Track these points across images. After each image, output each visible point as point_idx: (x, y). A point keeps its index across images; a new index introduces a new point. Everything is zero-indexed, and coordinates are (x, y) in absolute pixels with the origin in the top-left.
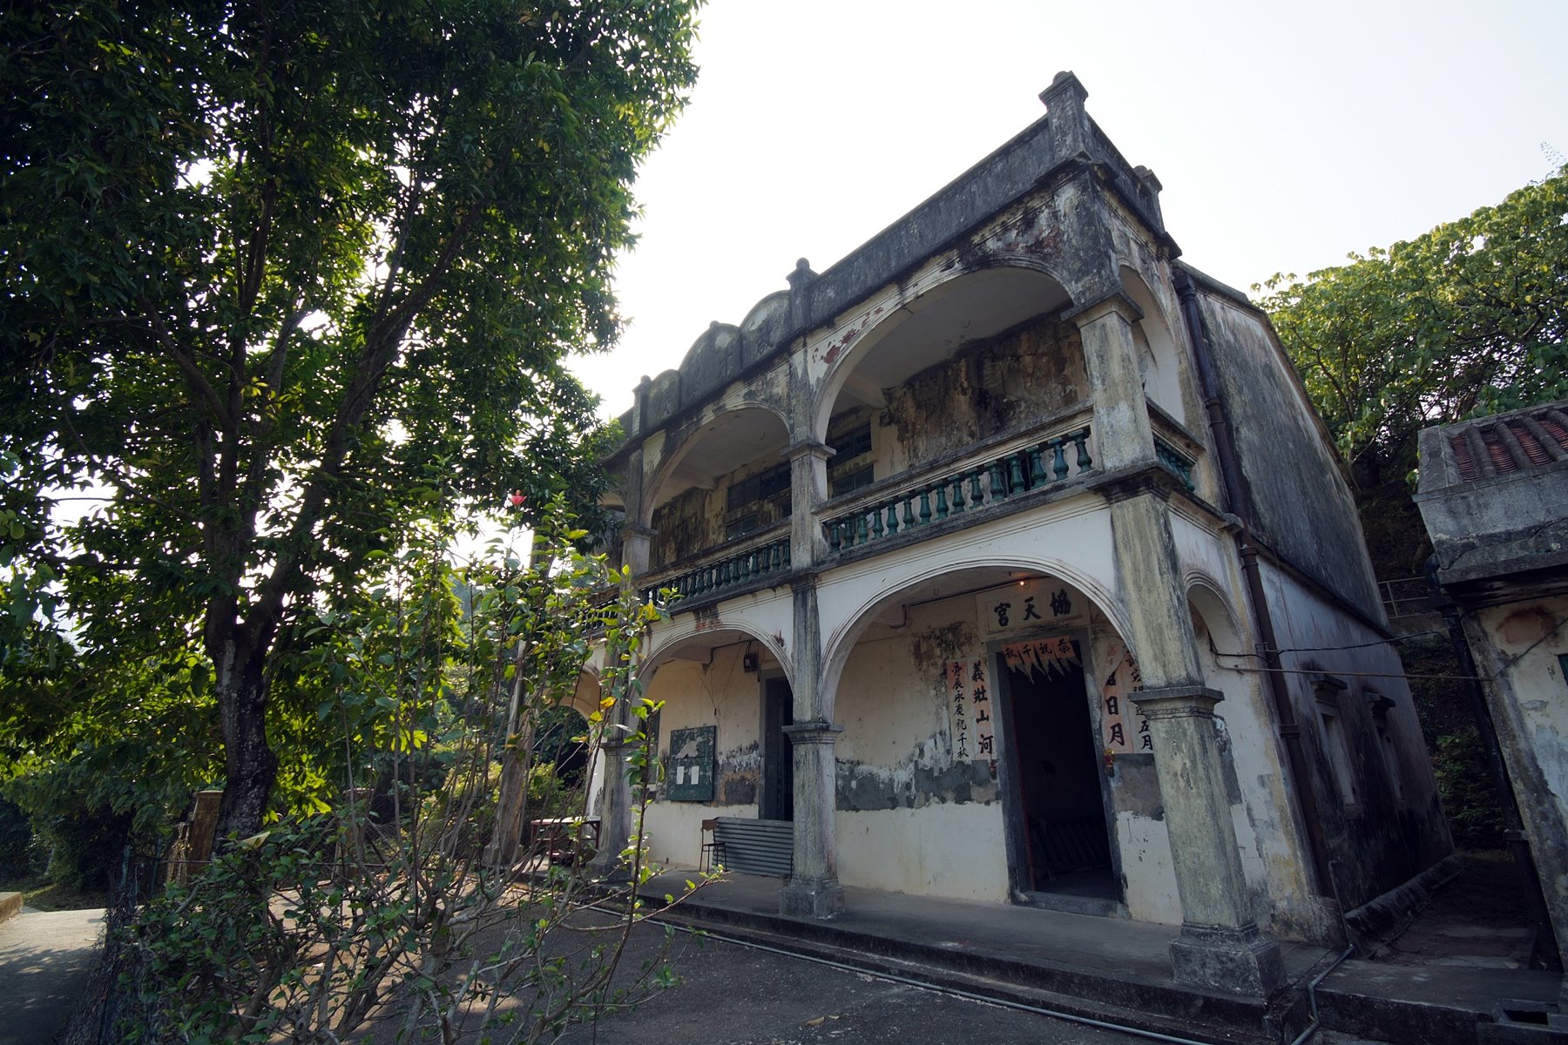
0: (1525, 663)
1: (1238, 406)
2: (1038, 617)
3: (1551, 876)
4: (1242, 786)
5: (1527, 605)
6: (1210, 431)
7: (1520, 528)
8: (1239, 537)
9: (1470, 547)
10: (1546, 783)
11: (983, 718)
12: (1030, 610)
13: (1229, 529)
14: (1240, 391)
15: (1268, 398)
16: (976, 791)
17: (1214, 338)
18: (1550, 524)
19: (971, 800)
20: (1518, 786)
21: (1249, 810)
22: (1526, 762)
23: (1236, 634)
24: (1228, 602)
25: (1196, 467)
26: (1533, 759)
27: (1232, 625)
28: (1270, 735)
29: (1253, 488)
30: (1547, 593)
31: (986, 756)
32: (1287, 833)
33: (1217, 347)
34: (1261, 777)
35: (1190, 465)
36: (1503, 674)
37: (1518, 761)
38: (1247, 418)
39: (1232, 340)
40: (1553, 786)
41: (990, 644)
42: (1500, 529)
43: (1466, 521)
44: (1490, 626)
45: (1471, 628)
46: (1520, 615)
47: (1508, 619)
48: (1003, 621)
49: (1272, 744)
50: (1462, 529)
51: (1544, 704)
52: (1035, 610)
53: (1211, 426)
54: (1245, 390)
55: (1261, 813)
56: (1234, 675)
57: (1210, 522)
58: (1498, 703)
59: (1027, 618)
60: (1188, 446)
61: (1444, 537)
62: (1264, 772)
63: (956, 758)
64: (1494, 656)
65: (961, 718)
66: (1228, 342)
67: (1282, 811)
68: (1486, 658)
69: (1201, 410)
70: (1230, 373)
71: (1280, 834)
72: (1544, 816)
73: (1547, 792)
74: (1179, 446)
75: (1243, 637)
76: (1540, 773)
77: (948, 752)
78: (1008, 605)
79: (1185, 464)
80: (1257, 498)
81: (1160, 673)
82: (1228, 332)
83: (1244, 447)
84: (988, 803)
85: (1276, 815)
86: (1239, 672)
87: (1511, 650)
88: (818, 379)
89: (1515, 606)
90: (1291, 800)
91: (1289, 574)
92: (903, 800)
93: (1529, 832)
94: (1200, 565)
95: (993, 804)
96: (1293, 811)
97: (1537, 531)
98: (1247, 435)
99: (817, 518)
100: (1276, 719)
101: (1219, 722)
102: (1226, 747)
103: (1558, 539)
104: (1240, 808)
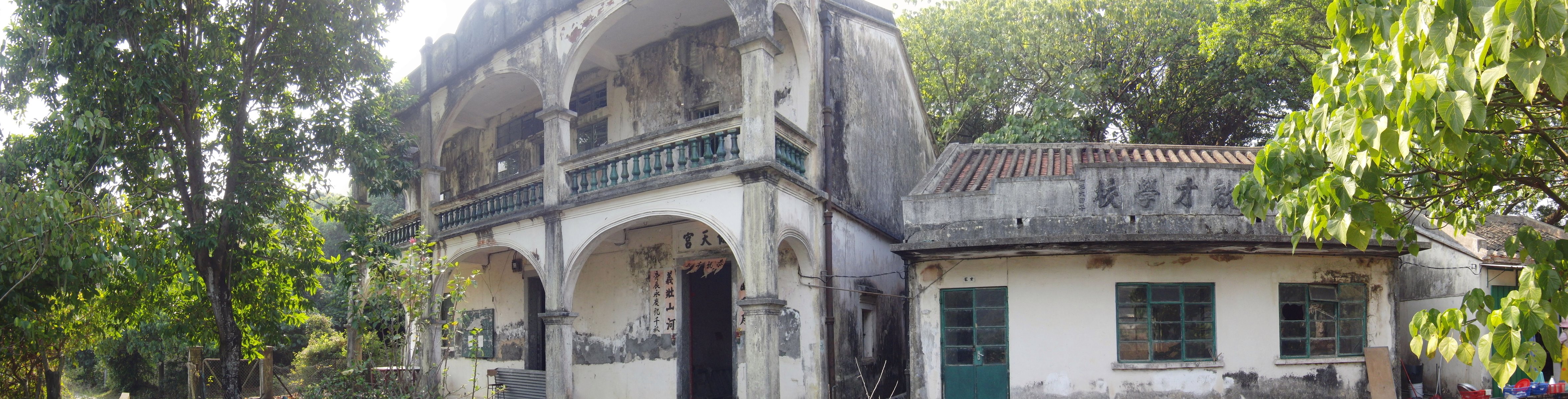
0: (927, 292)
1: (851, 109)
2: (709, 244)
3: (915, 390)
4: (802, 349)
5: (934, 263)
6: (822, 130)
7: (938, 223)
8: (825, 204)
9: (918, 230)
10: (921, 348)
11: (671, 308)
12: (705, 239)
13: (820, 199)
14: (859, 96)
15: (884, 98)
16: (662, 353)
17: (846, 55)
18: (950, 223)
19: (659, 357)
20: (912, 350)
21: (803, 361)
22: (917, 339)
23: (811, 265)
24: (809, 246)
25: (809, 156)
26: (920, 337)
27: (810, 260)
28: (818, 323)
29: (850, 168)
30: (942, 258)
31: (670, 332)
32: (817, 373)
33: (847, 63)
34: (811, 345)
35: (806, 155)
36: (918, 296)
37: (914, 338)
38: (859, 116)
39: (864, 53)
40: (924, 350)
41: (679, 260)
42: (931, 223)
43: (919, 216)
44: (918, 271)
45: (912, 272)
46: (931, 267)
47: (926, 269)
48: (688, 245)
49: (818, 328)
50: (917, 220)
51: (930, 312)
52: (708, 239)
53: (824, 126)
54: (864, 94)
55: (808, 363)
56: (807, 288)
57: (808, 195)
58: (913, 310)
59: (702, 244)
60: (805, 142)
61: (909, 222)
62: (812, 342)
63: (652, 332)
64: (917, 287)
65: (657, 307)
66: (859, 57)
67: (817, 362)
68: (913, 288)
69: (819, 115)
70: (853, 83)
71: (814, 374)
72: (918, 364)
73: (921, 352)
74: (798, 143)
75: (815, 267)
76: (921, 342)
77: (648, 328)
78: (692, 235)
79: (800, 155)
80: (851, 174)
81: (755, 291)
82: (862, 48)
83: (850, 138)
84: (669, 359)
85: (814, 364)
86: (811, 286)
87: (924, 285)
88: (564, 55)
89: (930, 263)
90: (822, 357)
91: (863, 225)
92: (618, 358)
93: (912, 373)
94: (793, 224)
95: (672, 360)
96: (823, 363)
97: (943, 226)
98: (855, 130)
99: (562, 168)
100: (825, 314)
101: (797, 314)
102: (797, 328)
103: (951, 232)
104: (799, 360)
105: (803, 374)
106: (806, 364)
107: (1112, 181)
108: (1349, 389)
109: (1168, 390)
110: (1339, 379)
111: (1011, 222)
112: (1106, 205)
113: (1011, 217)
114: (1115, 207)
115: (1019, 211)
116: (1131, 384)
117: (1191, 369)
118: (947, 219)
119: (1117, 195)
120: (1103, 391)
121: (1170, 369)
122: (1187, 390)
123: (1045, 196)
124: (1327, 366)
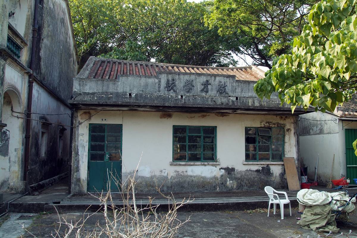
0: (82, 124)
1: (45, 31)
3: (74, 173)
4: (9, 151)
5: (87, 111)
6: (31, 39)
7: (91, 92)
8: (30, 76)
9: (80, 94)
10: (78, 152)
13: (28, 73)
14: (49, 26)
17: (45, 5)
18: (96, 93)
20: (73, 153)
21: (10, 158)
22: (76, 147)
23: (20, 106)
24: (20, 96)
25: (23, 50)
26: (78, 147)
27: (19, 103)
28: (21, 137)
29: (42, 60)
30: (91, 109)
33: (45, 9)
34: (16, 149)
35: (21, 49)
36: (78, 126)
38: (48, 36)
39: (52, 7)
42: (87, 91)
43: (81, 88)
44: (79, 114)
45: (75, 114)
46: (85, 113)
47: (83, 113)
49: (21, 140)
51: (83, 134)
53: (32, 37)
54: (51, 26)
55: (13, 159)
56: (16, 119)
57: (21, 70)
58: (75, 133)
60: (22, 42)
61: (76, 90)
62: (17, 147)
66: (50, 8)
67: (19, 158)
68: (76, 122)
69: (31, 31)
70: (47, 19)
71: (17, 165)
72: (76, 160)
73: (78, 154)
74: (18, 42)
75: (22, 107)
76: (78, 149)
79: (19, 48)
80: (42, 63)
82: (51, 4)
83: (43, 46)
85: (17, 159)
86: (18, 118)
87: (81, 121)
89: (85, 111)
90: (22, 155)
93: (72, 164)
94: (13, 83)
96: (22, 159)
97: (94, 94)
98: (46, 42)
100: (25, 133)
101: (8, 132)
102: (8, 140)
103: (97, 97)
104: (7, 158)
105: (9, 165)
106: (11, 159)
107: (173, 80)
108: (276, 177)
109: (195, 175)
110: (271, 172)
111: (126, 95)
112: (170, 90)
113: (126, 92)
114: (174, 91)
115: (130, 90)
116: (178, 172)
117: (205, 165)
118: (95, 91)
119: (175, 86)
120: (165, 175)
121: (196, 165)
122: (203, 175)
123: (142, 84)
124: (266, 165)
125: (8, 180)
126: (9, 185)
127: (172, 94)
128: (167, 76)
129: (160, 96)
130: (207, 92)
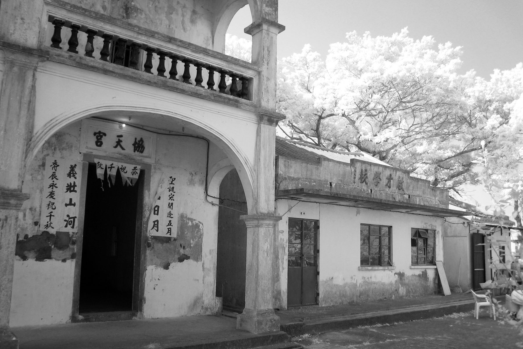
0: (283, 218)
2: (123, 149)
4: (203, 254)
7: (296, 177)
9: (285, 179)
11: (70, 204)
12: (119, 143)
16: (55, 253)
18: (301, 179)
19: (50, 258)
26: (278, 248)
31: (69, 229)
34: (210, 250)
40: (279, 257)
41: (86, 155)
42: (292, 175)
43: (287, 170)
48: (99, 143)
50: (286, 172)
51: (283, 231)
52: (122, 144)
55: (207, 265)
59: (116, 147)
61: (282, 173)
63: (42, 229)
65: (52, 200)
76: (278, 251)
78: (105, 135)
84: (64, 261)
95: (68, 261)
97: (298, 179)
102: (201, 237)
103: (302, 184)
104: (200, 263)
105: (203, 274)
106: (205, 266)
107: (366, 171)
108: (430, 282)
109: (377, 281)
110: (428, 276)
111: (327, 184)
112: (363, 182)
113: (327, 181)
114: (366, 184)
115: (331, 178)
116: (365, 278)
117: (384, 270)
119: (367, 178)
120: (355, 282)
121: (380, 270)
122: (383, 282)
123: (341, 173)
124: (424, 270)
125: (202, 297)
126: (203, 303)
127: (364, 187)
128: (361, 165)
129: (355, 188)
130: (390, 187)
